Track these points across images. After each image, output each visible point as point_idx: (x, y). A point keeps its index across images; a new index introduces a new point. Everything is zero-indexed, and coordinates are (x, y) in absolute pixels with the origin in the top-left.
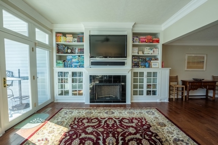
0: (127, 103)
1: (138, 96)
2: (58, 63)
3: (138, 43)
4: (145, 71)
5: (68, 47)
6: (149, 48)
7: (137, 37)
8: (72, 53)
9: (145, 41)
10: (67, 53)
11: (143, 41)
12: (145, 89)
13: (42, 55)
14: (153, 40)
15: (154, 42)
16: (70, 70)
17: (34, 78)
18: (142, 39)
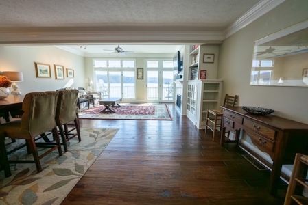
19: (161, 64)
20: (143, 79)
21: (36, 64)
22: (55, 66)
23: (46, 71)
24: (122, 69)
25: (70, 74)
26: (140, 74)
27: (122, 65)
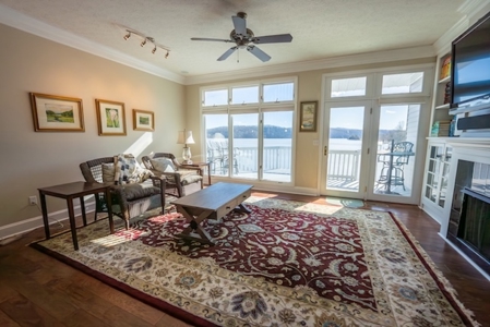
17: (369, 151)
19: (374, 86)
20: (314, 129)
21: (32, 98)
22: (97, 103)
23: (70, 114)
24: (260, 108)
25: (143, 121)
26: (308, 116)
27: (261, 98)
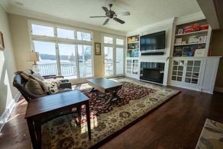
0: (163, 84)
1: (176, 81)
2: (127, 55)
3: (182, 34)
4: (186, 59)
5: (133, 45)
6: (195, 36)
7: (182, 28)
8: (134, 48)
9: (191, 31)
10: (132, 48)
11: (189, 31)
12: (184, 77)
13: (120, 51)
14: (201, 28)
15: (202, 30)
16: (132, 59)
17: (115, 62)
18: (187, 29)
19: (115, 41)
26: (98, 49)
